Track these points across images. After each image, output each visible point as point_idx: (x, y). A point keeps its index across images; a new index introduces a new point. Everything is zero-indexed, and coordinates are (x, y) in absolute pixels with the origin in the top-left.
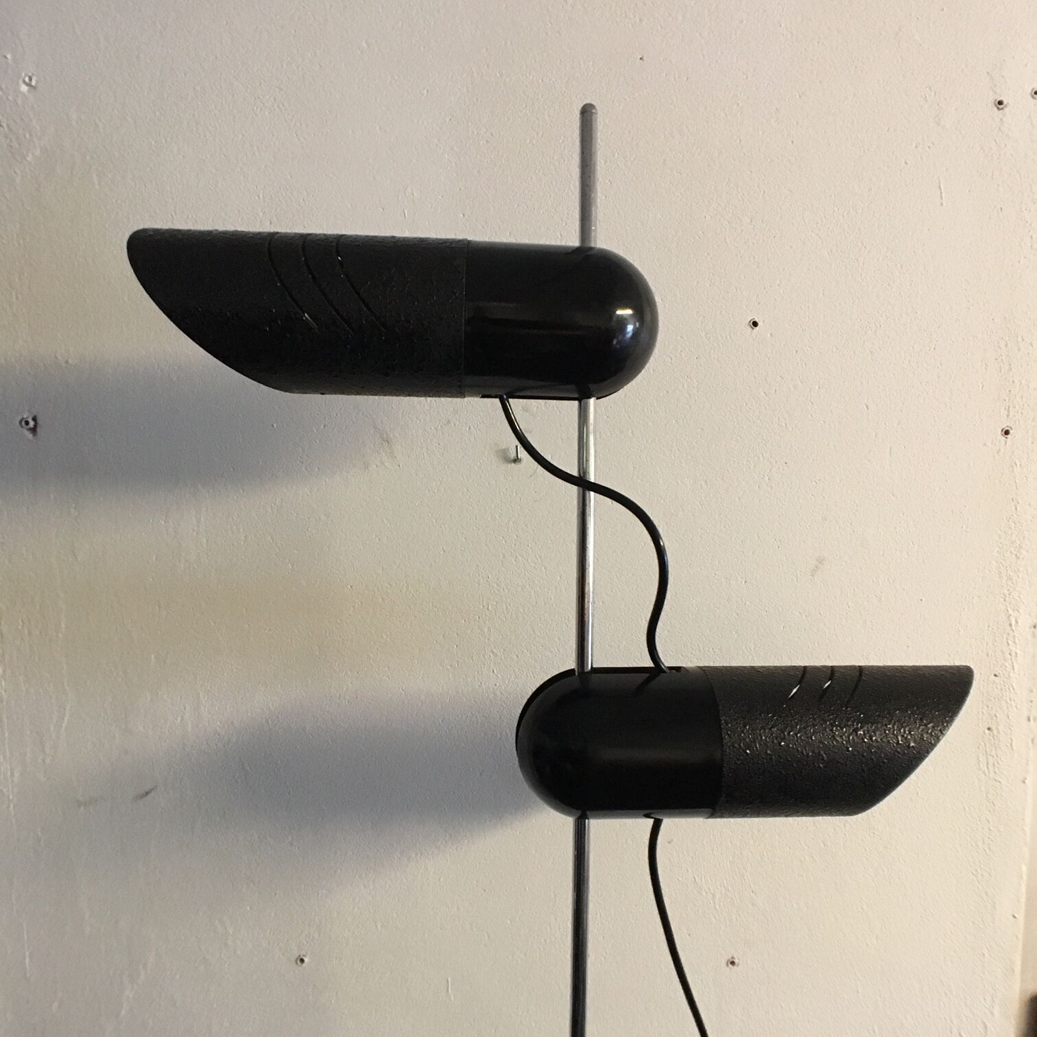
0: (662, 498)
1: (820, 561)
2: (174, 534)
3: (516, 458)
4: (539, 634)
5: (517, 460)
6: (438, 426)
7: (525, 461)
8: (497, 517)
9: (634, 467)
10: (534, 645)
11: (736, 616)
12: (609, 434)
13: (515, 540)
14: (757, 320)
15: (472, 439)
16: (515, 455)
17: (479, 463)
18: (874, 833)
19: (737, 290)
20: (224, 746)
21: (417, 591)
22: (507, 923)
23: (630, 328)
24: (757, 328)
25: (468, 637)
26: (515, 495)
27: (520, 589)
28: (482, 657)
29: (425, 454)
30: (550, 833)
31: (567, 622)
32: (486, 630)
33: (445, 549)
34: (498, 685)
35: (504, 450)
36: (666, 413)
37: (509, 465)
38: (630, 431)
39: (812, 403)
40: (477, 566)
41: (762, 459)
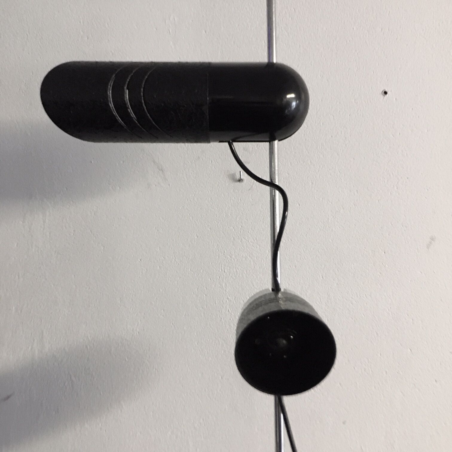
0: (329, 201)
1: (433, 239)
2: (29, 230)
3: (240, 179)
5: (240, 180)
6: (192, 161)
7: (245, 180)
8: (229, 215)
9: (312, 183)
11: (380, 274)
12: (296, 163)
13: (241, 229)
14: (386, 90)
15: (213, 168)
16: (240, 177)
17: (218, 183)
19: (374, 73)
20: (59, 364)
21: (181, 261)
23: (294, 104)
24: (387, 95)
25: (212, 289)
26: (240, 201)
27: (244, 259)
28: (221, 302)
29: (185, 178)
32: (224, 285)
33: (198, 236)
34: (231, 319)
35: (233, 174)
36: (331, 149)
37: (236, 183)
38: (309, 161)
39: (423, 140)
40: (218, 245)
41: (392, 176)
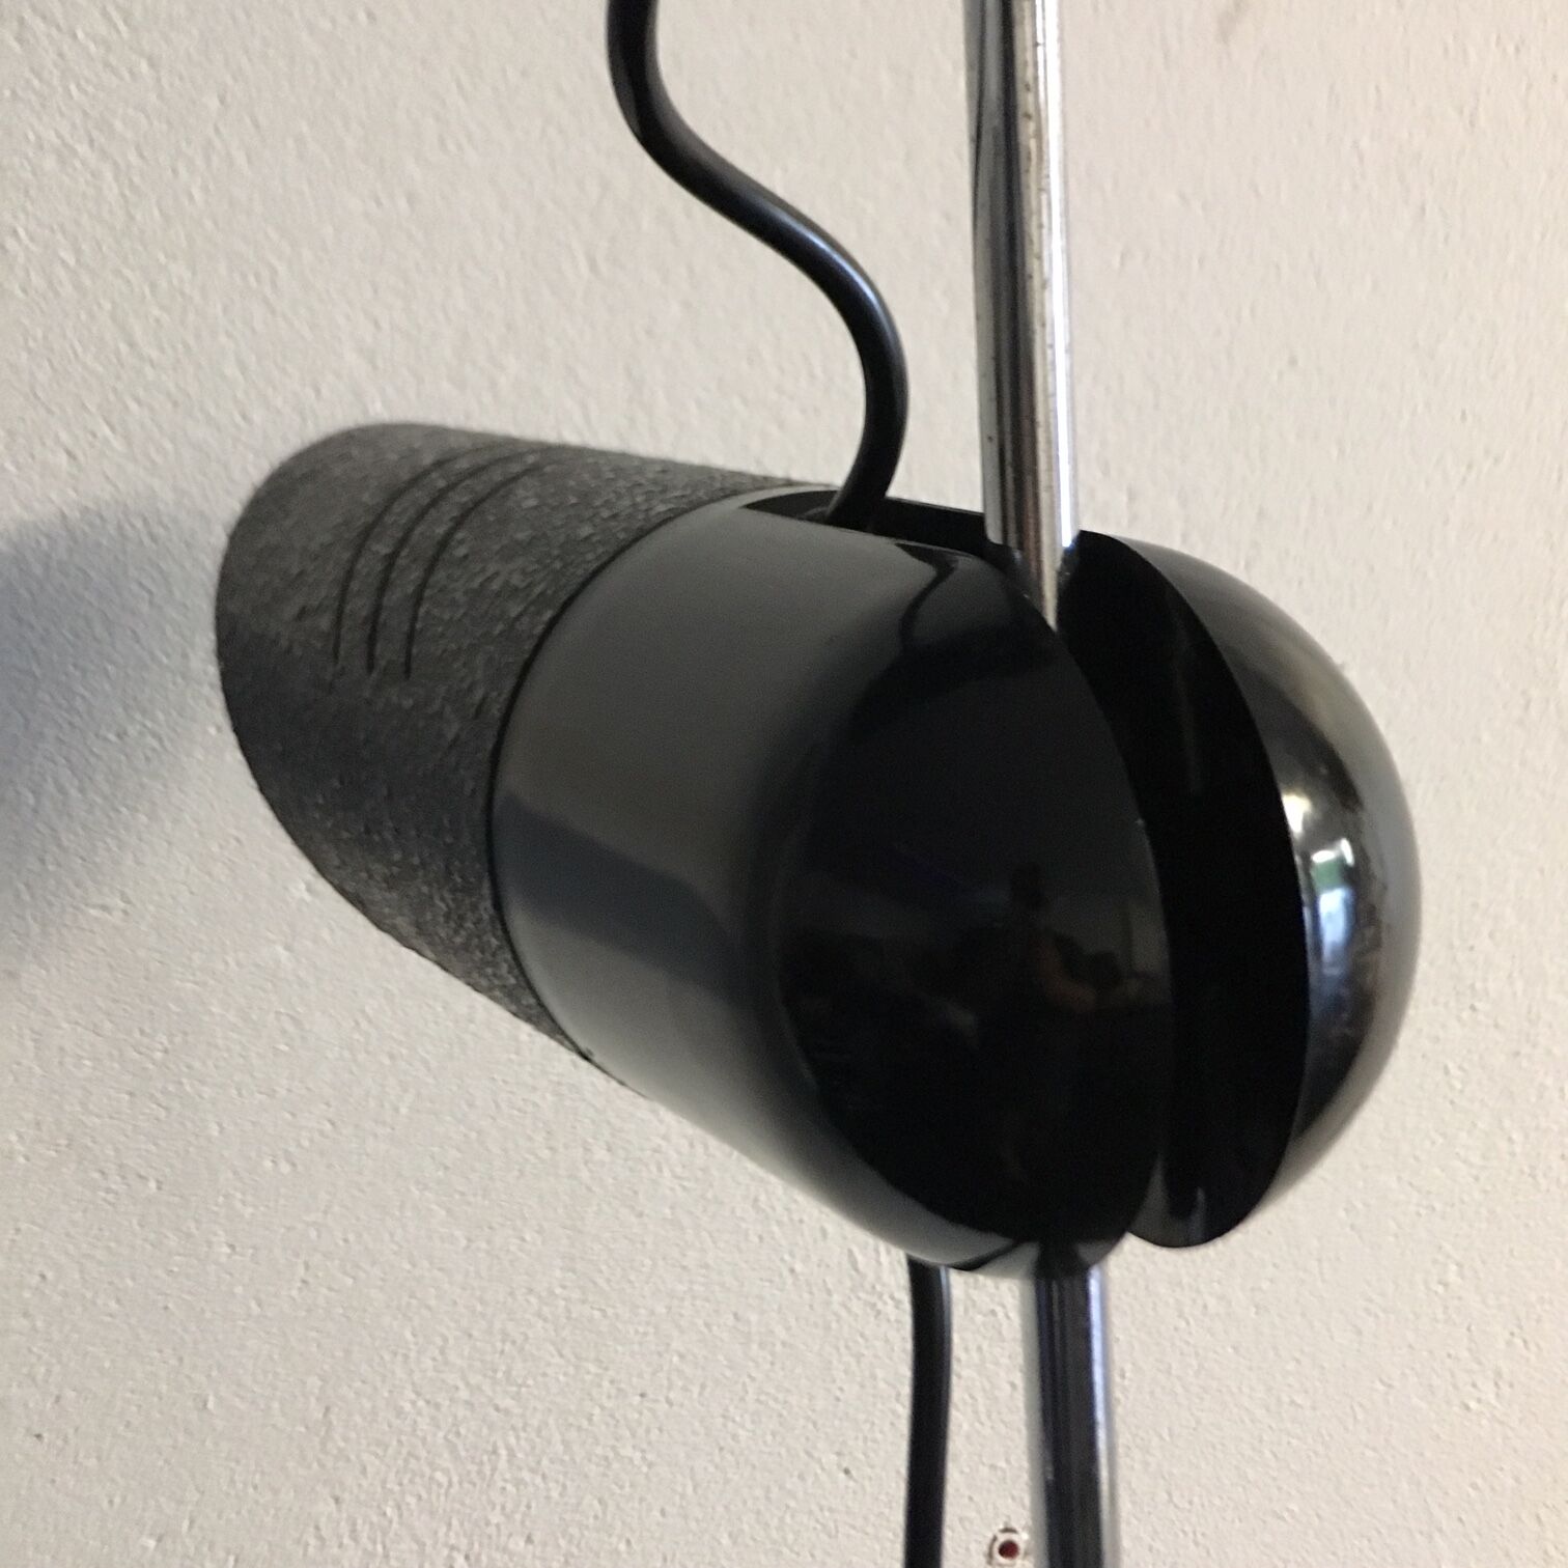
4: (155, 354)
10: (138, 401)
18: (1473, 1008)
22: (145, 1548)
30: (285, 1168)
31: (268, 290)
